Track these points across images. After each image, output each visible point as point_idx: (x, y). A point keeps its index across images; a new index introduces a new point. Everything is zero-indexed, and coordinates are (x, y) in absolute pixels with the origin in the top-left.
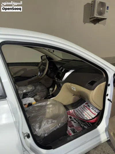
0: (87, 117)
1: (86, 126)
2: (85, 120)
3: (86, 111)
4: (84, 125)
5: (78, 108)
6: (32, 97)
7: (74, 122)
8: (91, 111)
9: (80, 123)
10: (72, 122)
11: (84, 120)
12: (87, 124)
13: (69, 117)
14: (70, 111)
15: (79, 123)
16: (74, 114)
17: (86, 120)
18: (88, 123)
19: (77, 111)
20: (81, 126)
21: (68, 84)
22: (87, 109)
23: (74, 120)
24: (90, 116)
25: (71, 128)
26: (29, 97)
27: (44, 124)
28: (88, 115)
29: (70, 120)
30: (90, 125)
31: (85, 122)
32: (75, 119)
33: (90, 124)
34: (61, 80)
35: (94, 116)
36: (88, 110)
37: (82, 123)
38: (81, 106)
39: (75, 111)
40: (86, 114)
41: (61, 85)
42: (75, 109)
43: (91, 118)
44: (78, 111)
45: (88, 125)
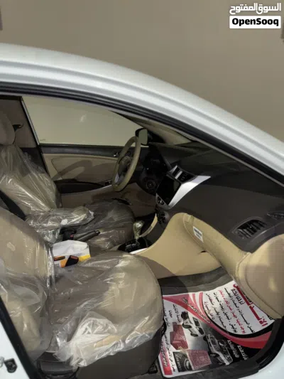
0: (237, 324)
1: (225, 354)
2: (228, 335)
3: (238, 304)
4: (221, 350)
5: (217, 290)
6: (84, 241)
7: (192, 334)
8: (251, 308)
9: (209, 340)
10: (186, 331)
11: (226, 331)
12: (232, 347)
13: (180, 314)
14: (188, 295)
15: (205, 338)
16: (199, 308)
17: (230, 334)
18: (236, 346)
19: (211, 300)
20: (210, 353)
21: (185, 217)
22: (243, 300)
23: (194, 326)
24: (245, 326)
25: (176, 348)
26: (76, 240)
27: (83, 329)
28: (241, 320)
29: (181, 323)
30: (239, 353)
31: (226, 339)
32: (197, 323)
33: (242, 351)
34: (168, 203)
35: (258, 328)
36: (246, 304)
37: (214, 343)
38: (226, 286)
39: (205, 299)
40: (237, 313)
41: (167, 216)
42: (207, 292)
43: (248, 332)
44: (214, 300)
45: (234, 352)
